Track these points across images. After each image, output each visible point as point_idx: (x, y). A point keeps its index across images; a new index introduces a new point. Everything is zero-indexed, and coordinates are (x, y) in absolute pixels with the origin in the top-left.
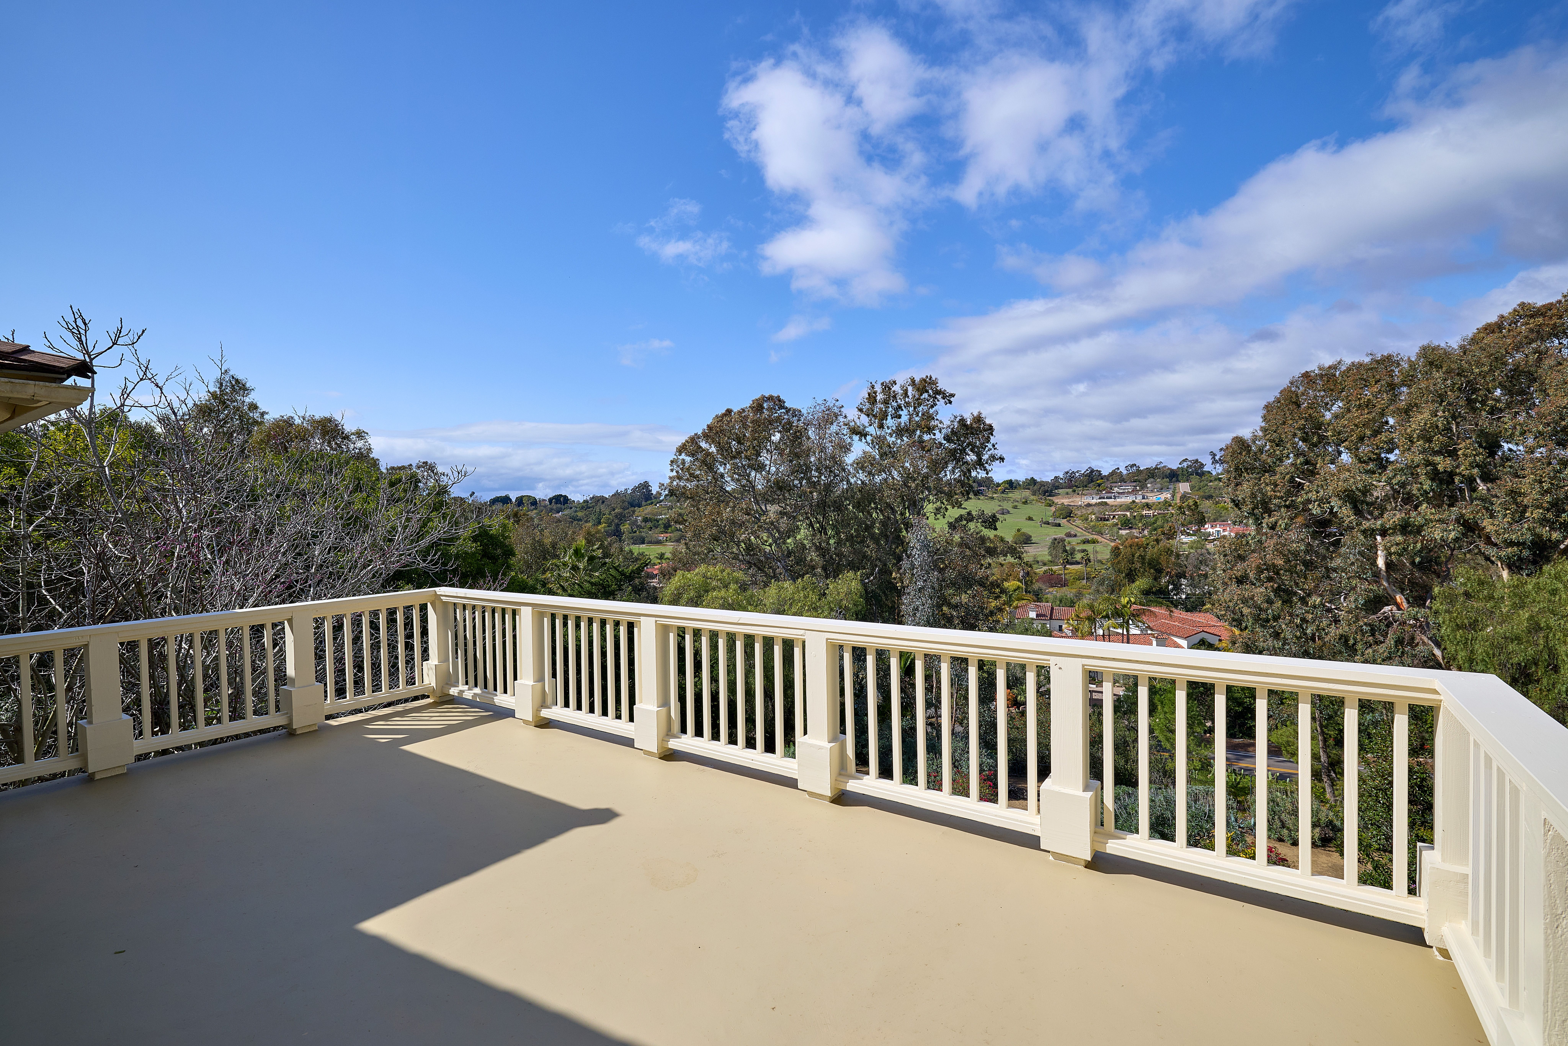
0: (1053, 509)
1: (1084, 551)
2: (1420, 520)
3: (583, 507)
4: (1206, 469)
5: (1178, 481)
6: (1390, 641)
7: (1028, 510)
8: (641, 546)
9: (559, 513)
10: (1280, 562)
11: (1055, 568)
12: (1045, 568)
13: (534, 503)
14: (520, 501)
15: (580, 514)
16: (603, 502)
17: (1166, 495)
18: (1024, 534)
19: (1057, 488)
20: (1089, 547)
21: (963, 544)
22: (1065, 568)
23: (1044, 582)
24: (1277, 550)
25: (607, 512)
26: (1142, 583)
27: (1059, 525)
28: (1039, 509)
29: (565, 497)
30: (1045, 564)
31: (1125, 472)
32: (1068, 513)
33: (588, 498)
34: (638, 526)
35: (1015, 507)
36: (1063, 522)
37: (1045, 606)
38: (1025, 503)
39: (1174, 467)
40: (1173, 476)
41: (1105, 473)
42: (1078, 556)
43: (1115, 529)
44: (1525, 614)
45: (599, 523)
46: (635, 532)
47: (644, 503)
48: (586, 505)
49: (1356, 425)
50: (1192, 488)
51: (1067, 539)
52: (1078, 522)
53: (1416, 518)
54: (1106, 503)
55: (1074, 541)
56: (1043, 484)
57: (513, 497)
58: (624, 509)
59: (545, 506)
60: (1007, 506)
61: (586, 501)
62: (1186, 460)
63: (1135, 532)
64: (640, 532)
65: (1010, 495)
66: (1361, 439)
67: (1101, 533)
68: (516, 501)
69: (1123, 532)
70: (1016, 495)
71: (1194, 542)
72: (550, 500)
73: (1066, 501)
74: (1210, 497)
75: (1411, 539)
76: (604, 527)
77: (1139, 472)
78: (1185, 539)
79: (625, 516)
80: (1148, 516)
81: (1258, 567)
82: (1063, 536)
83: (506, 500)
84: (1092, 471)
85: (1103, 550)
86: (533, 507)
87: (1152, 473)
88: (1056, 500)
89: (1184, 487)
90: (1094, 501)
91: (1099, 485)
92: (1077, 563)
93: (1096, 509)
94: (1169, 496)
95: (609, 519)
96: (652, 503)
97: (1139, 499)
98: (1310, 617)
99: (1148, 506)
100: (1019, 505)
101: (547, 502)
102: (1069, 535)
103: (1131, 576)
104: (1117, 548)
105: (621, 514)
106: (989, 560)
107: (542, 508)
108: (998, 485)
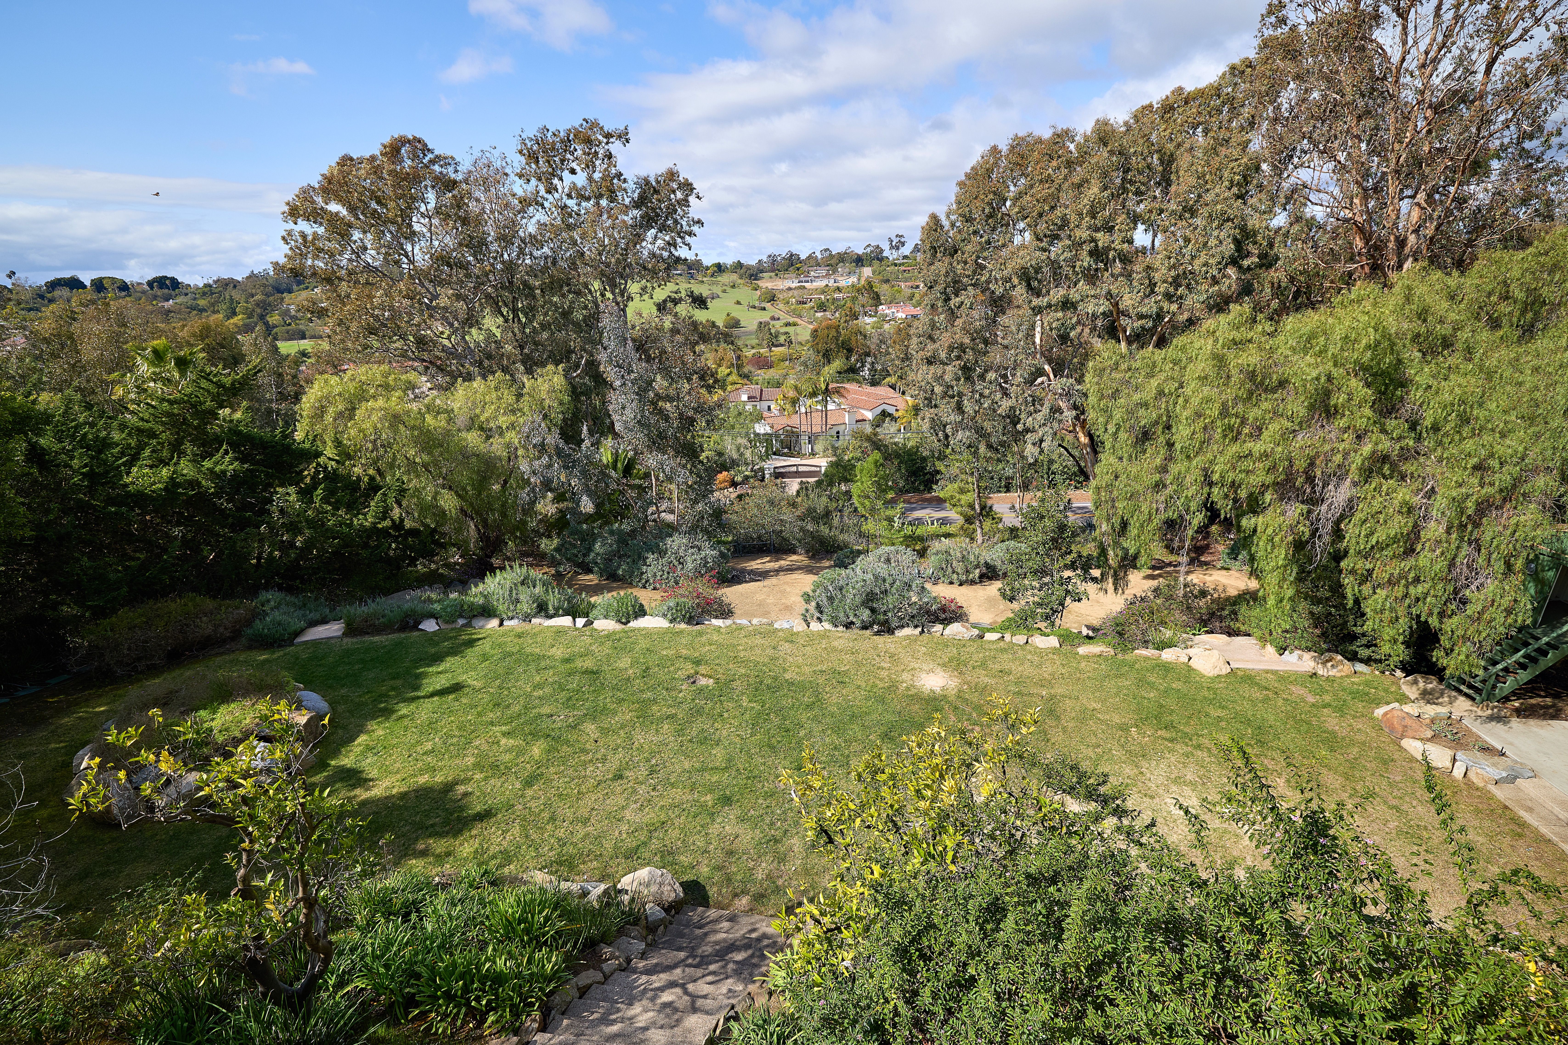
0: (758, 293)
1: (786, 333)
2: (1077, 297)
3: (204, 294)
4: (885, 254)
5: (863, 266)
6: (1045, 410)
7: (736, 294)
8: (302, 342)
9: (168, 300)
10: (967, 341)
11: (762, 351)
12: (753, 351)
13: (124, 287)
14: (99, 285)
15: (202, 303)
16: (235, 287)
17: (853, 279)
18: (733, 318)
19: (762, 271)
20: (790, 329)
21: (675, 331)
22: (770, 351)
23: (753, 365)
24: (964, 329)
25: (243, 300)
26: (837, 364)
27: (764, 309)
28: (746, 294)
29: (173, 280)
30: (753, 348)
31: (820, 256)
32: (772, 298)
33: (211, 282)
34: (292, 317)
35: (724, 291)
36: (768, 305)
37: (755, 389)
38: (733, 287)
39: (860, 253)
40: (859, 261)
41: (803, 257)
42: (782, 339)
43: (812, 312)
44: (1154, 382)
45: (234, 314)
46: (290, 324)
47: (295, 287)
48: (207, 290)
49: (1038, 201)
50: (874, 272)
51: (772, 323)
52: (781, 306)
53: (1074, 295)
54: (804, 287)
55: (778, 324)
56: (748, 268)
57: (86, 278)
58: (267, 295)
59: (144, 292)
60: (717, 290)
61: (207, 286)
62: (869, 246)
63: (828, 314)
64: (297, 324)
65: (719, 279)
66: (1040, 215)
67: (800, 317)
68: (92, 285)
69: (819, 315)
70: (725, 278)
71: (875, 322)
72: (150, 284)
73: (770, 285)
74: (887, 281)
75: (1069, 314)
76: (242, 319)
77: (831, 256)
78: (868, 320)
79: (270, 305)
80: (838, 300)
81: (950, 347)
82: (767, 319)
83: (74, 284)
84: (792, 255)
85: (803, 332)
86: (123, 294)
87: (842, 258)
88: (761, 283)
89: (867, 271)
90: (793, 285)
91: (798, 269)
92: (782, 345)
93: (796, 293)
94: (855, 280)
95: (247, 308)
96: (307, 288)
97: (831, 283)
98: (987, 392)
99: (839, 289)
100: (728, 289)
101: (146, 287)
102: (773, 318)
103: (827, 357)
104: (816, 331)
105: (264, 301)
106: (702, 347)
107: (139, 294)
108: (707, 268)
